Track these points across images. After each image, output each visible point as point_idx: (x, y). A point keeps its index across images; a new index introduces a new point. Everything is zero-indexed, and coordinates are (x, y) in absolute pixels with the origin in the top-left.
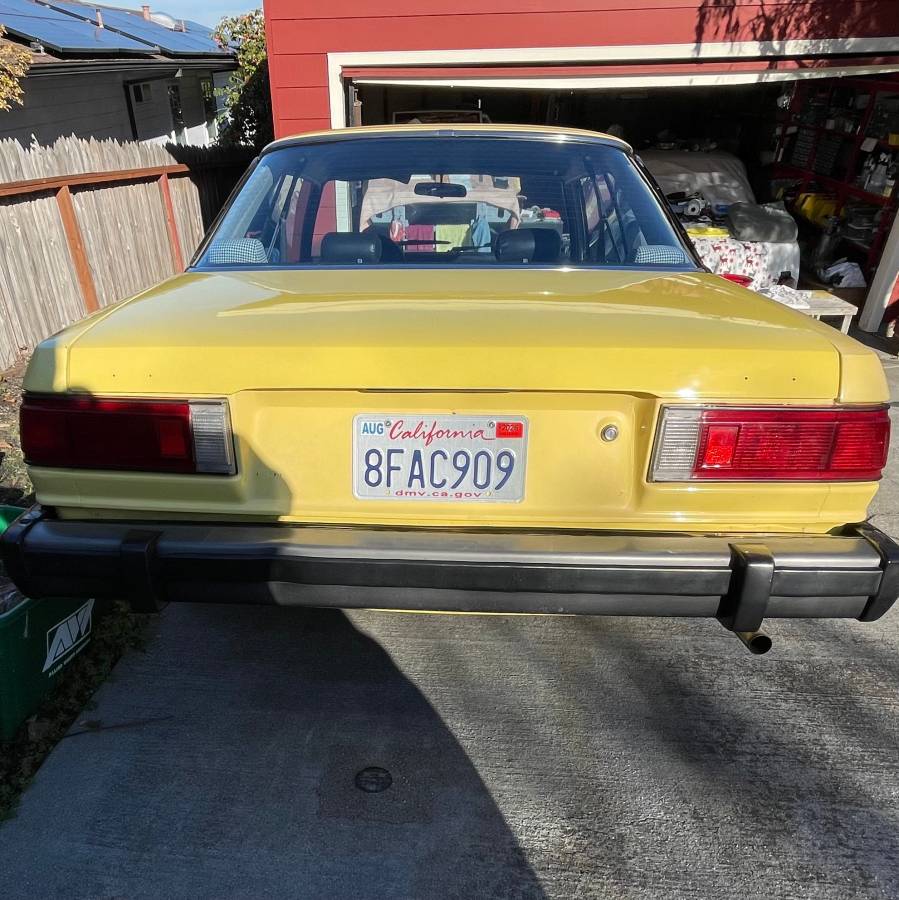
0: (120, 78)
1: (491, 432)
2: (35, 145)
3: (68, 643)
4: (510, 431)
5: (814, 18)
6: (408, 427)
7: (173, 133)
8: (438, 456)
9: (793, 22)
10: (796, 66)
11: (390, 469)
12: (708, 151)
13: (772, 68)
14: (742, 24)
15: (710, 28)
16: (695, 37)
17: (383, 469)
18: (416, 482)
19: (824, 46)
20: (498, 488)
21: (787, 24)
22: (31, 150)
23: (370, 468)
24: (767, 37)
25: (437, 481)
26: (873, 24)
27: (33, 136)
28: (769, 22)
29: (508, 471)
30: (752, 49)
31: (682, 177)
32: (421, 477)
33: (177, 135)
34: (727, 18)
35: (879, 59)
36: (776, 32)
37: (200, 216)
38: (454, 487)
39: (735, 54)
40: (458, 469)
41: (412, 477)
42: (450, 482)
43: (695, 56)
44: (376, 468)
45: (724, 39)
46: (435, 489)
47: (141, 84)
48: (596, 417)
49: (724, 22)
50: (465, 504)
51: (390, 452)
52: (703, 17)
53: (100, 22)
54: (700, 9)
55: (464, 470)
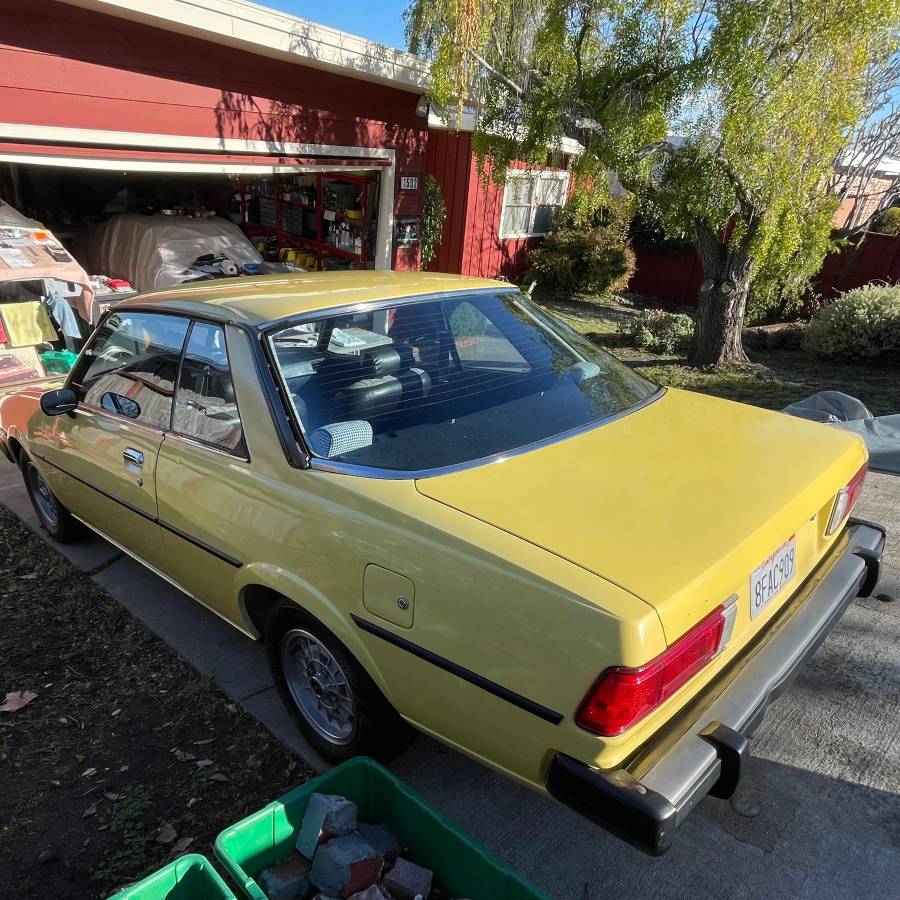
5: (297, 128)
9: (284, 130)
10: (296, 163)
12: (209, 218)
13: (281, 162)
14: (250, 126)
15: (227, 127)
16: (217, 134)
19: (309, 149)
21: (281, 130)
24: (269, 138)
26: (333, 137)
28: (269, 128)
30: (262, 147)
31: (202, 241)
34: (237, 121)
35: (345, 162)
36: (275, 136)
39: (251, 150)
43: (222, 149)
45: (240, 137)
49: (236, 123)
52: (219, 118)
54: (216, 110)
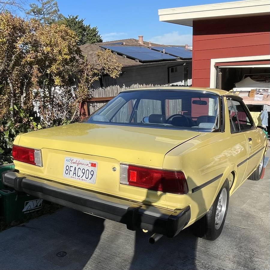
0: (167, 66)
1: (90, 165)
2: (124, 87)
3: (32, 207)
4: (94, 165)
6: (74, 161)
7: (183, 81)
8: (79, 169)
11: (70, 170)
17: (69, 170)
18: (75, 175)
20: (90, 179)
22: (123, 88)
23: (67, 170)
25: (79, 176)
27: (124, 84)
29: (92, 175)
32: (75, 174)
33: (184, 82)
37: (181, 106)
38: (81, 177)
40: (83, 173)
41: (74, 173)
42: (81, 176)
44: (68, 170)
46: (78, 177)
47: (174, 67)
48: (112, 165)
50: (83, 182)
51: (70, 166)
53: (164, 51)
55: (84, 173)
